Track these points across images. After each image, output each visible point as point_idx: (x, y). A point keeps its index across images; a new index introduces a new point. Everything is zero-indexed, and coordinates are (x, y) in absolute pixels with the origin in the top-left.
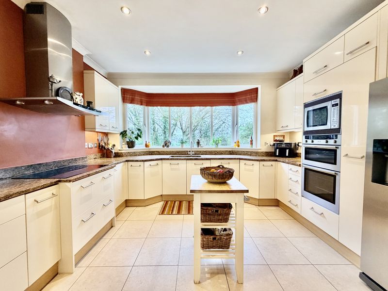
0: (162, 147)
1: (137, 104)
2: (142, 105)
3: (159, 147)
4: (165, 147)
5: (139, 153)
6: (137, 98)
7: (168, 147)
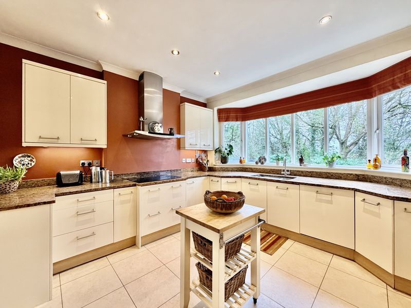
0: (255, 164)
1: (232, 121)
2: (237, 121)
3: (252, 164)
4: (259, 164)
5: (232, 168)
6: (232, 115)
7: (262, 163)
